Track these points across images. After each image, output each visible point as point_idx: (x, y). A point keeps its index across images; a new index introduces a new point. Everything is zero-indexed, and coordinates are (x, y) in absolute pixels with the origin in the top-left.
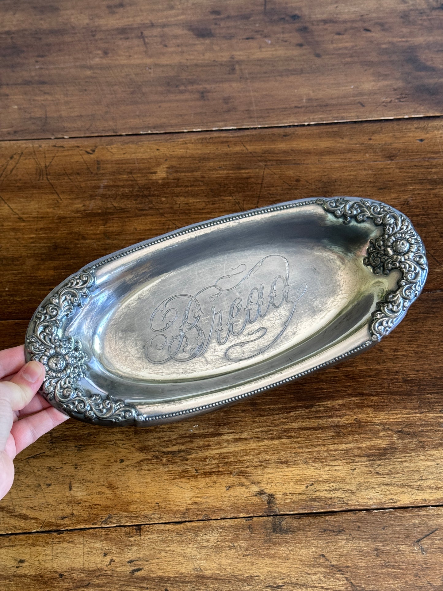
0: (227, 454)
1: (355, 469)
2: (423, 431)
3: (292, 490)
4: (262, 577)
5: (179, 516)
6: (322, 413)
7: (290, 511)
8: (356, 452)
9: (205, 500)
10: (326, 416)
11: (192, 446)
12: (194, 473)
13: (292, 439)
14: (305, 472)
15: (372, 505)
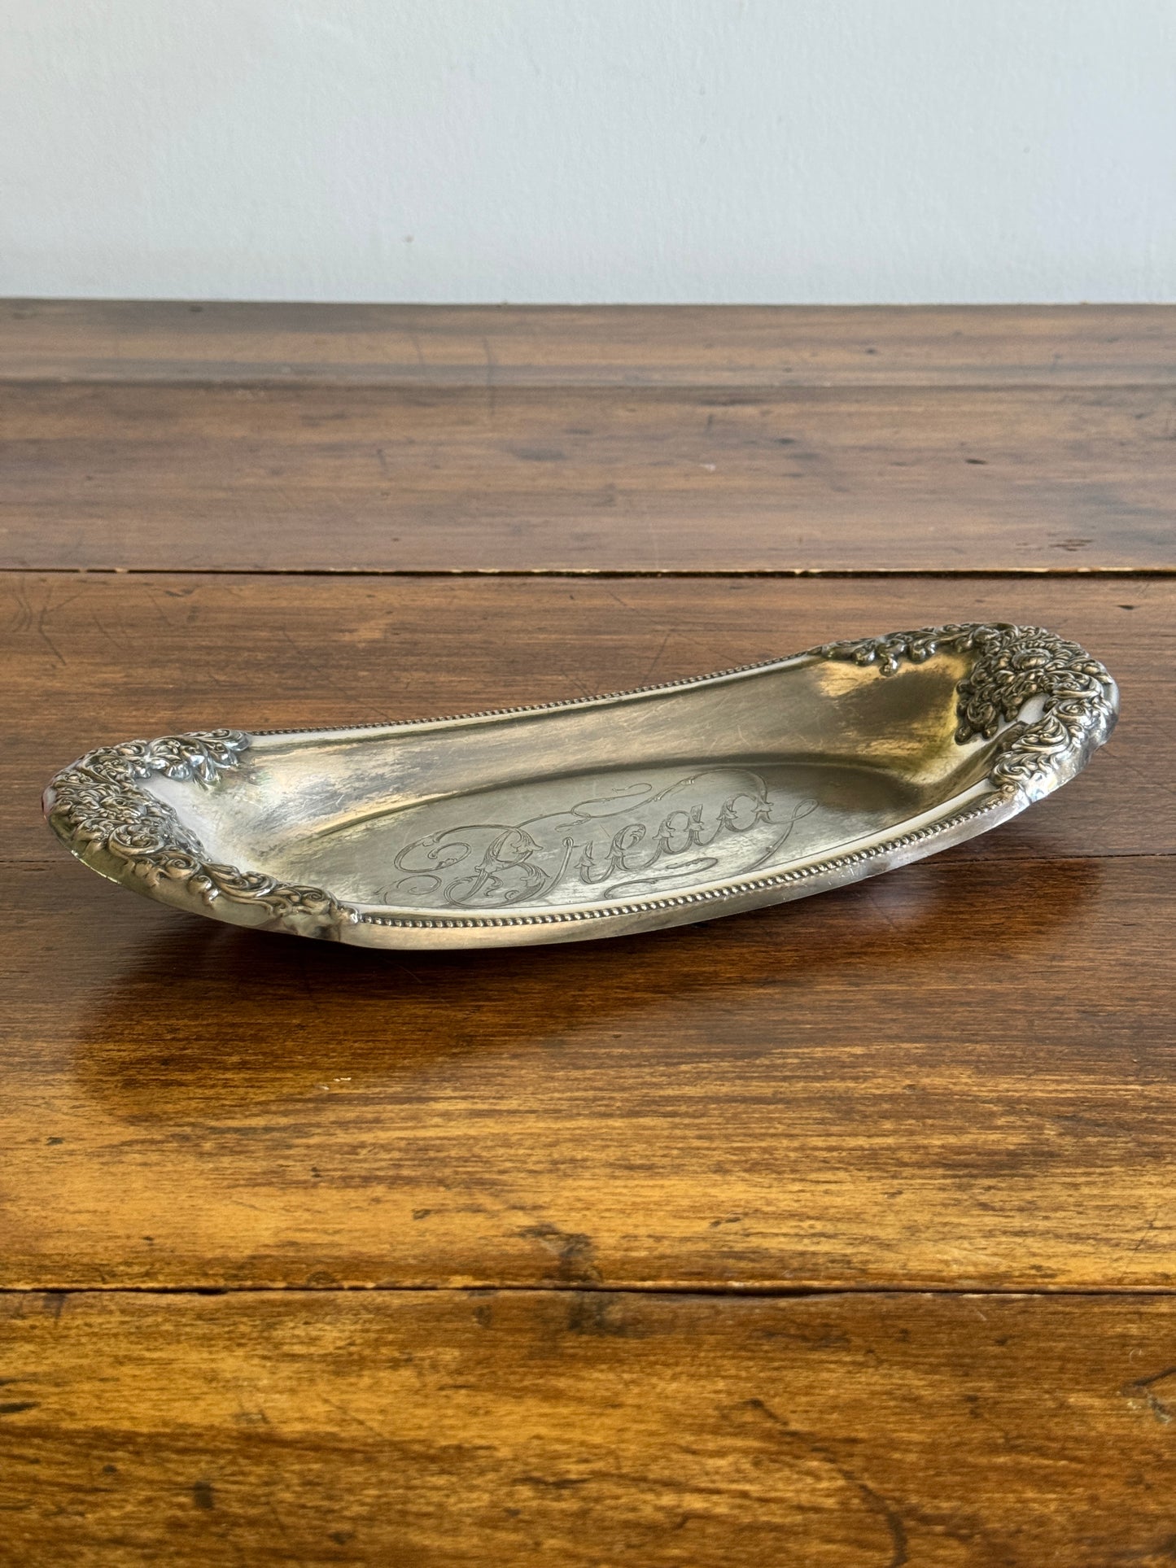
0: (438, 1142)
1: (900, 1193)
2: (1153, 1121)
3: (659, 1229)
4: (504, 1453)
5: (222, 1271)
6: (790, 1070)
7: (644, 1279)
8: (905, 1156)
9: (330, 1238)
10: (805, 1077)
11: (315, 1119)
12: (308, 1176)
13: (677, 1120)
14: (713, 1191)
15: (960, 1277)
